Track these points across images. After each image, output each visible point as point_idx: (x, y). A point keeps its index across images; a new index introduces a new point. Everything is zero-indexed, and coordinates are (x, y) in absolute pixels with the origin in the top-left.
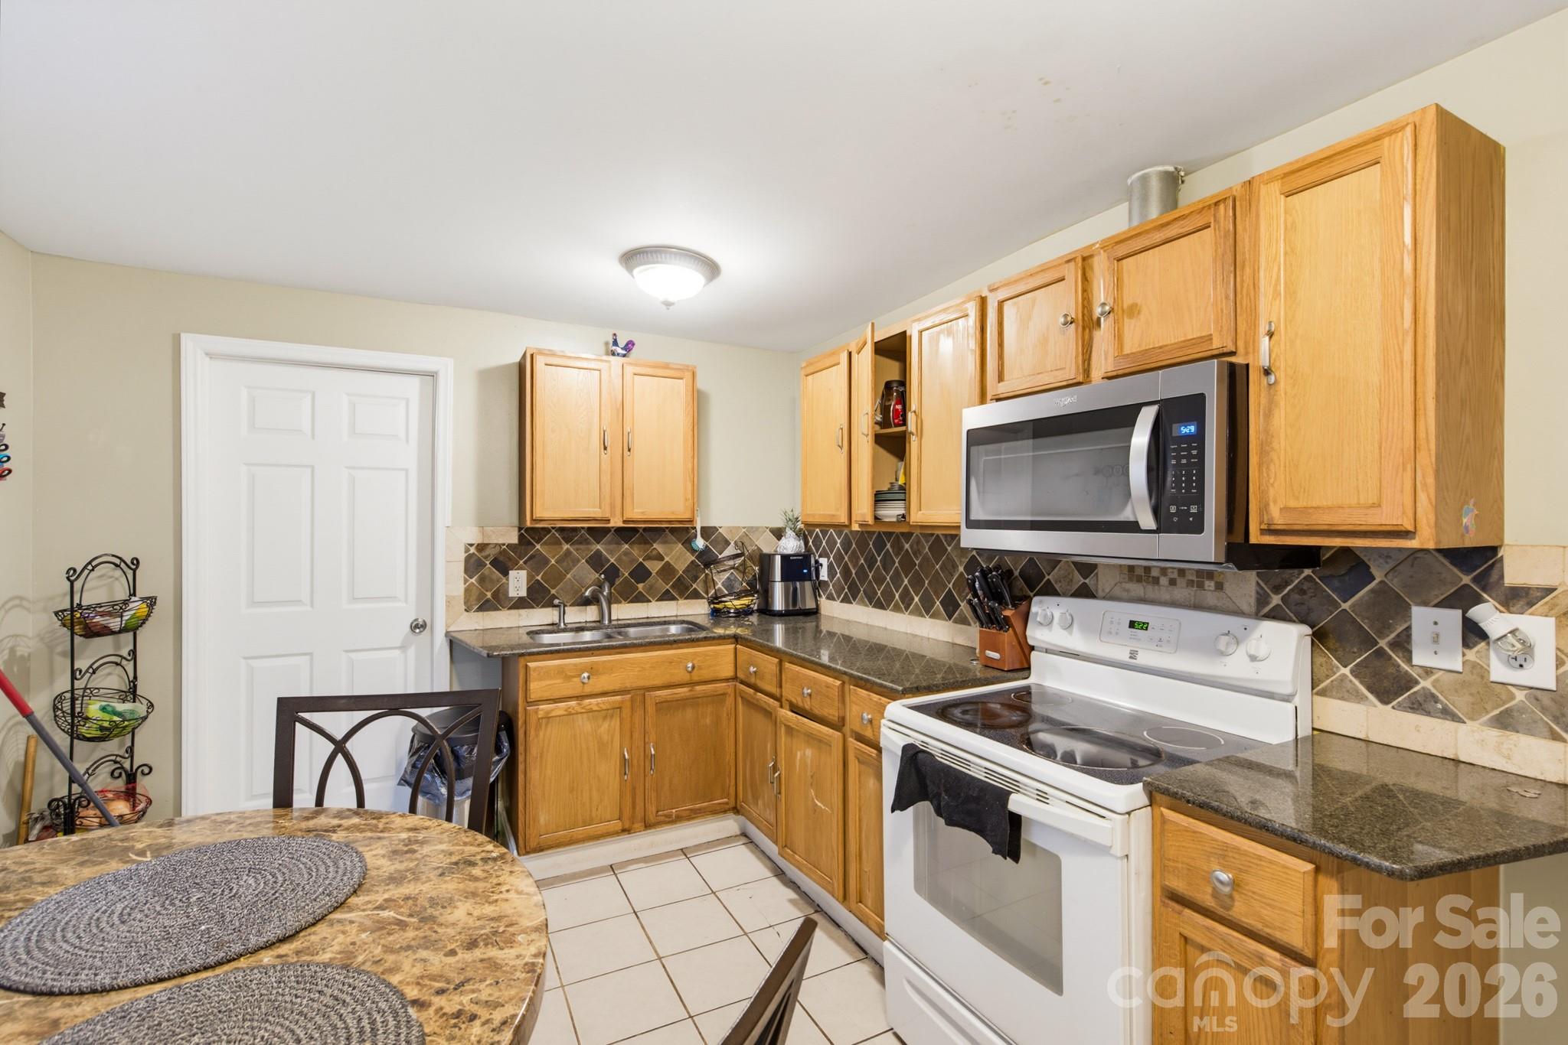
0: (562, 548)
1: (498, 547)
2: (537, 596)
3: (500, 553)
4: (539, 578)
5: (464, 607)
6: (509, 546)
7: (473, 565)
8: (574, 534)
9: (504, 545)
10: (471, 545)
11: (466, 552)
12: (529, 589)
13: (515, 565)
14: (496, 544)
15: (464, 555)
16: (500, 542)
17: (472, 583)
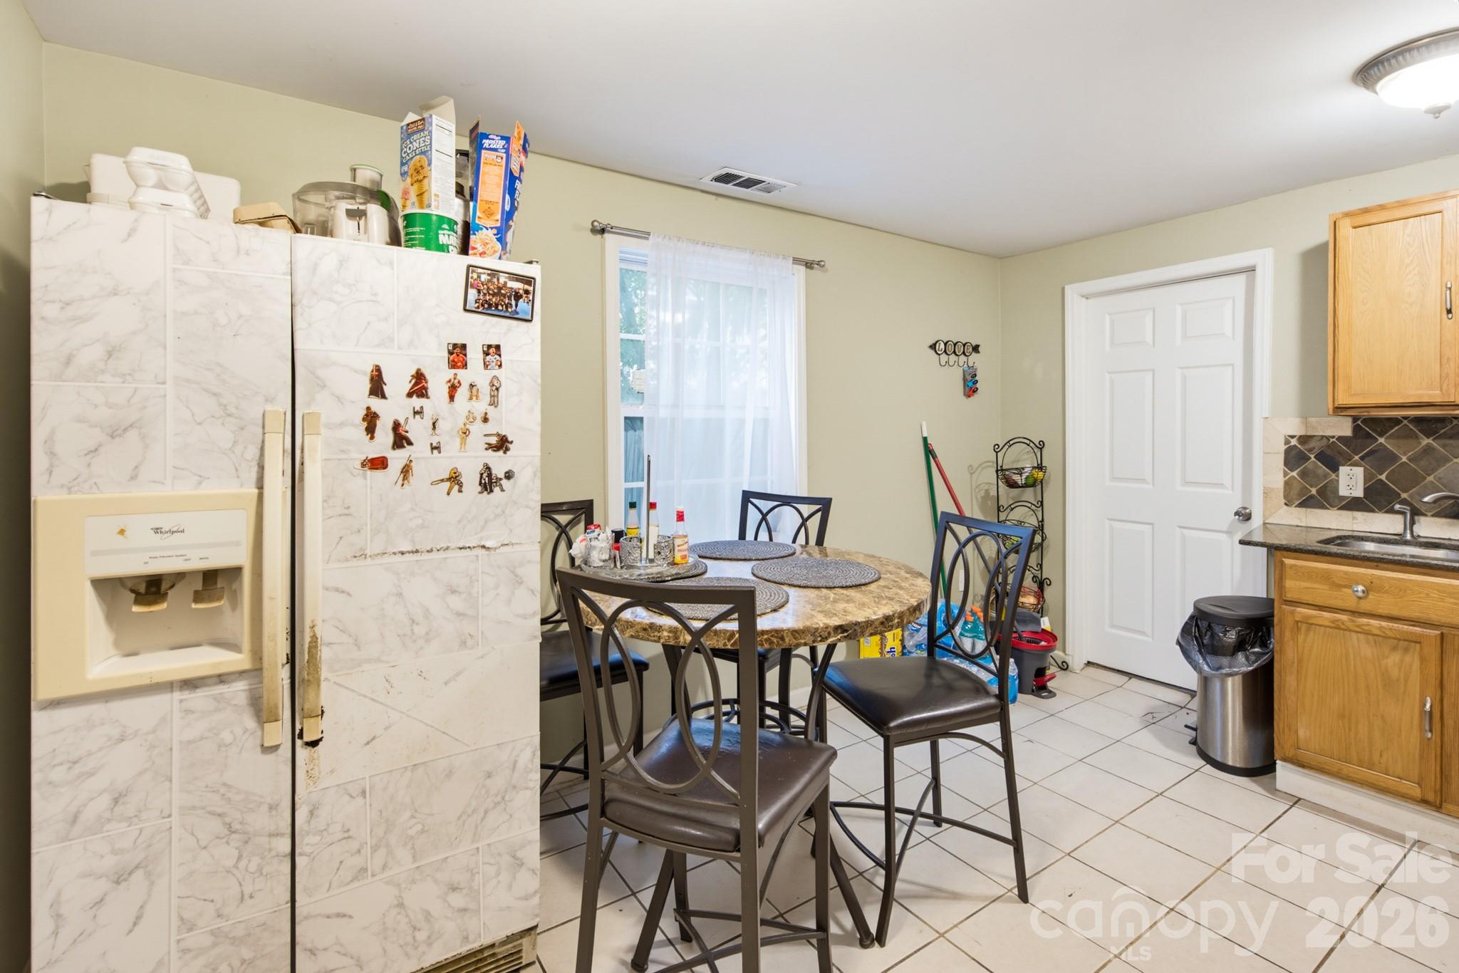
0: (1420, 443)
1: (1325, 440)
2: (1375, 498)
3: (1328, 446)
4: (1383, 477)
5: (1283, 501)
6: (1340, 438)
7: (1294, 457)
8: (1439, 425)
9: (1333, 437)
10: (1293, 437)
11: (1286, 444)
12: (1366, 490)
13: (1348, 461)
14: (1323, 436)
15: (1283, 448)
16: (1328, 433)
17: (1293, 477)
